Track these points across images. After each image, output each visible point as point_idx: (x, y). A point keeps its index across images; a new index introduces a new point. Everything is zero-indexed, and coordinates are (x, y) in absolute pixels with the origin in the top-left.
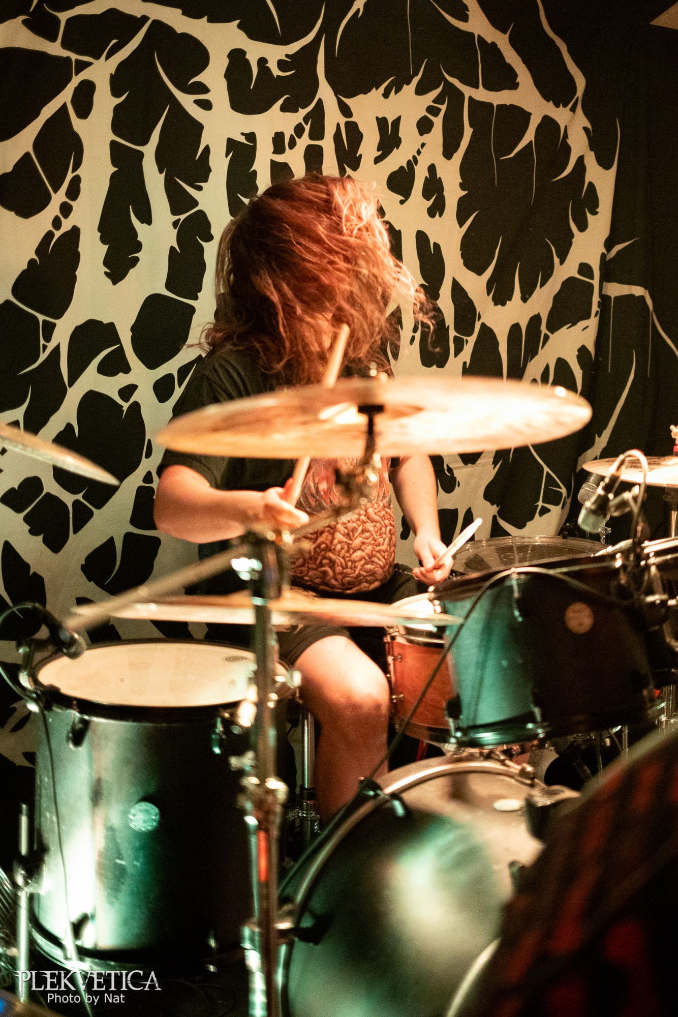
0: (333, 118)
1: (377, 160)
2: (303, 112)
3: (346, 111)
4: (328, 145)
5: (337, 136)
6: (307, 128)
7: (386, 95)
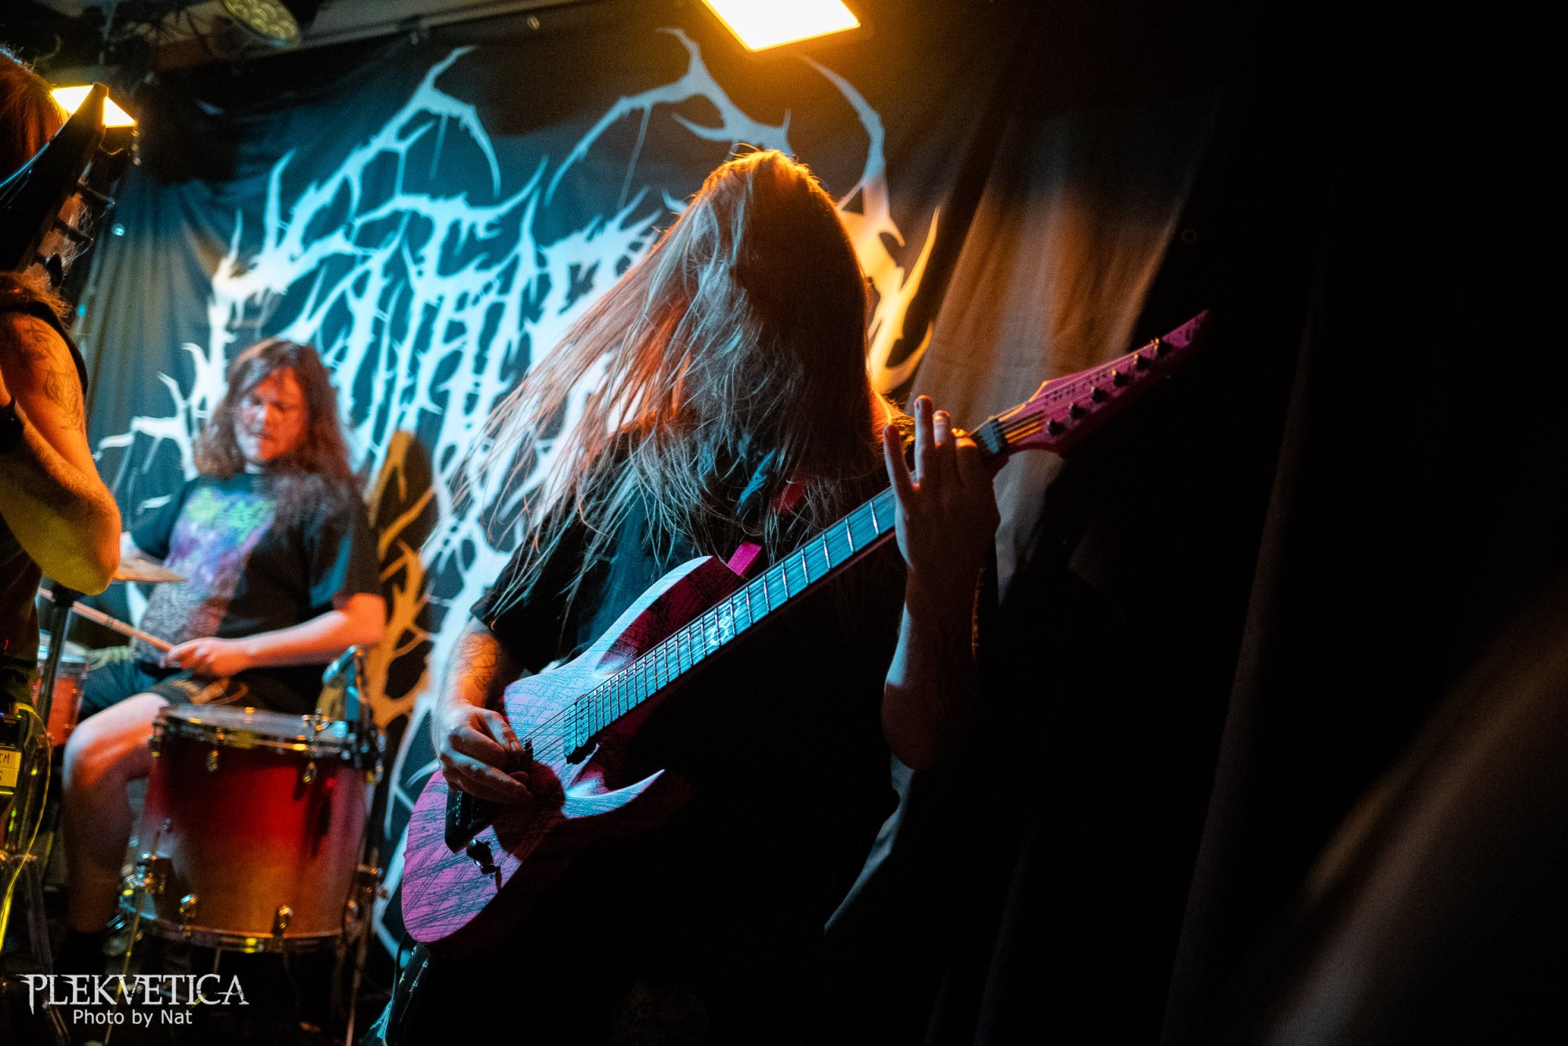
0: (527, 273)
1: (563, 310)
2: (497, 269)
3: (541, 261)
4: (513, 302)
5: (526, 293)
6: (497, 285)
7: (590, 238)
